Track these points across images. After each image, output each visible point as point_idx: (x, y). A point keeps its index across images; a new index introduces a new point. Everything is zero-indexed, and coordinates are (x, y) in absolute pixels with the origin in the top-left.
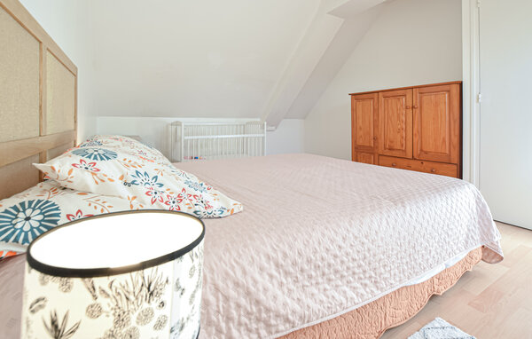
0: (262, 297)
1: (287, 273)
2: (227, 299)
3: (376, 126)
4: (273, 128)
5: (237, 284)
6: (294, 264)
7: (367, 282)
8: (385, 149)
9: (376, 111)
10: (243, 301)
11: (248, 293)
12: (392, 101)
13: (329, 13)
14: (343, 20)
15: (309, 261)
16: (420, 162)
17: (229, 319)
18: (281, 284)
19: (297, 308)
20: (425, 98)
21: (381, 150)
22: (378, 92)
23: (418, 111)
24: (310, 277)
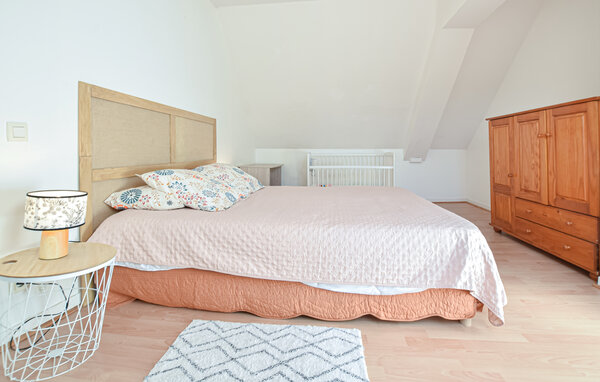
0: (191, 245)
1: (209, 240)
2: (175, 240)
3: (512, 160)
4: (420, 160)
5: (181, 235)
6: (215, 236)
7: (270, 266)
8: (521, 190)
9: (511, 140)
10: (182, 243)
11: (185, 241)
12: (526, 127)
13: (445, 27)
14: (473, 30)
15: (224, 238)
16: (555, 210)
17: (176, 249)
18: (205, 244)
19: (210, 258)
20: (560, 122)
21: (517, 192)
22: (512, 116)
23: (552, 140)
24: (224, 247)
